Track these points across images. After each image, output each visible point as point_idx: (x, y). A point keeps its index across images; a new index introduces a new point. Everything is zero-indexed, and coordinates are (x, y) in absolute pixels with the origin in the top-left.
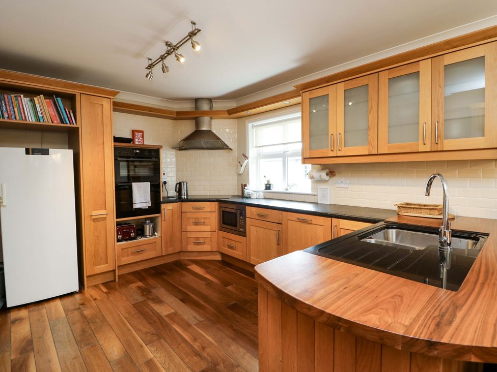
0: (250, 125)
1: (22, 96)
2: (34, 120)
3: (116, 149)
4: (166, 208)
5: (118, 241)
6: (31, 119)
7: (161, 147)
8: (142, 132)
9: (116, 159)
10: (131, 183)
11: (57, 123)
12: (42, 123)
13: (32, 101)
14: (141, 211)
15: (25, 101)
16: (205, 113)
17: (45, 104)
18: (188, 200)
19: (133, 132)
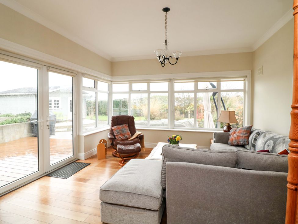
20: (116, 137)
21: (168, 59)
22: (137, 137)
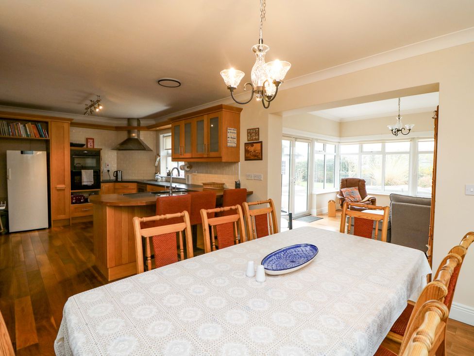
0: (161, 136)
1: (19, 124)
2: (26, 137)
3: (71, 150)
4: (104, 186)
5: (73, 203)
6: (24, 135)
7: (101, 149)
8: (93, 139)
9: (71, 157)
10: (81, 170)
11: (38, 137)
12: (30, 138)
13: (25, 126)
14: (86, 187)
15: (21, 126)
16: (135, 128)
17: (31, 128)
18: (122, 182)
19: (87, 139)
20: (346, 198)
21: (401, 130)
22: (368, 200)
